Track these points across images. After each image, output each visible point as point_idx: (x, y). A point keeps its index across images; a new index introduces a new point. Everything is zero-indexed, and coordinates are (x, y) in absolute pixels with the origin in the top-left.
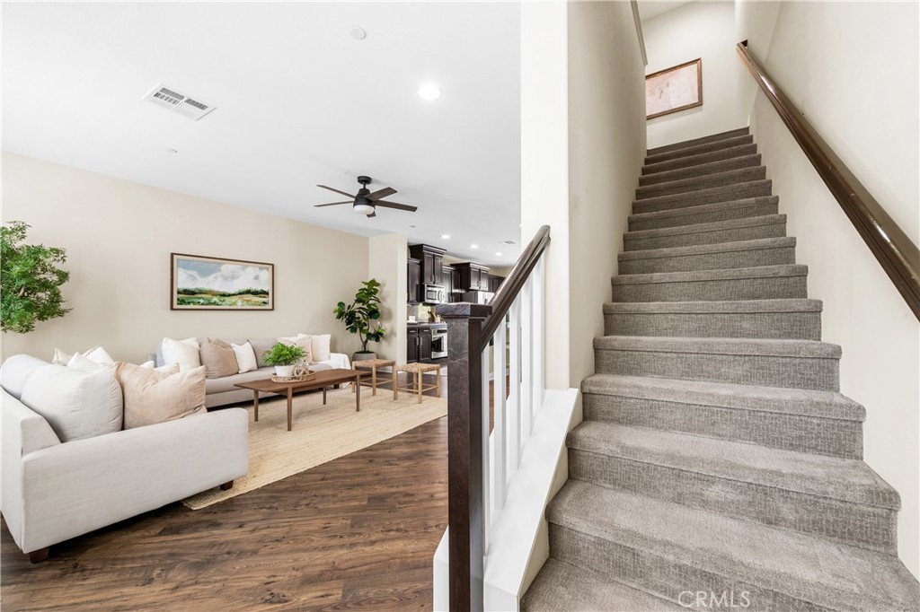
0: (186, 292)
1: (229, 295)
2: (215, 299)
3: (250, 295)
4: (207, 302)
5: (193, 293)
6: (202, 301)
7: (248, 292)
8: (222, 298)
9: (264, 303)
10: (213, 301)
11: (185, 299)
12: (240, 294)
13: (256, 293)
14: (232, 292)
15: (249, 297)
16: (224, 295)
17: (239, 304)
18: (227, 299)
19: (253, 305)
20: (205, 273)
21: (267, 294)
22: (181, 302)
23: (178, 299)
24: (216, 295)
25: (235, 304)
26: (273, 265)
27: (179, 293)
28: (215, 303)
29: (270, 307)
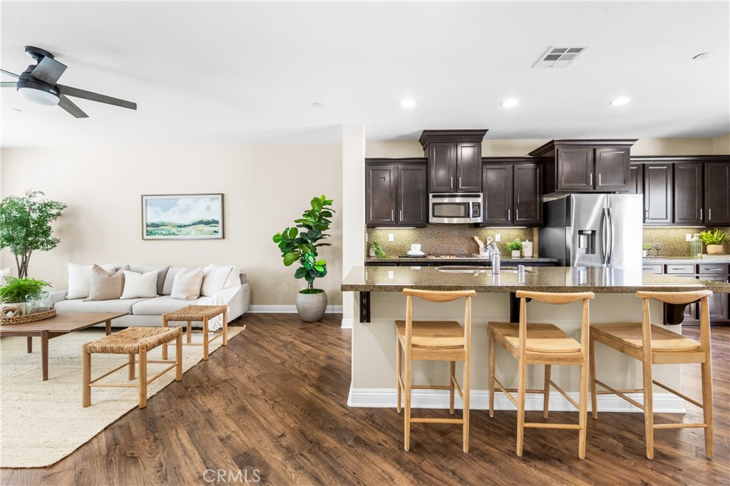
0: (154, 225)
1: (185, 226)
2: (174, 230)
3: (202, 225)
4: (168, 233)
5: (157, 226)
6: (164, 232)
7: (201, 222)
8: (180, 229)
9: (215, 232)
10: (172, 232)
11: (152, 230)
12: (194, 224)
13: (207, 223)
14: (187, 224)
16: (180, 226)
17: (193, 235)
18: (182, 229)
19: (205, 234)
20: (165, 208)
21: (218, 223)
22: (149, 233)
23: (147, 231)
24: (175, 227)
25: (189, 233)
26: (223, 195)
27: (147, 226)
28: (173, 234)
29: (220, 235)
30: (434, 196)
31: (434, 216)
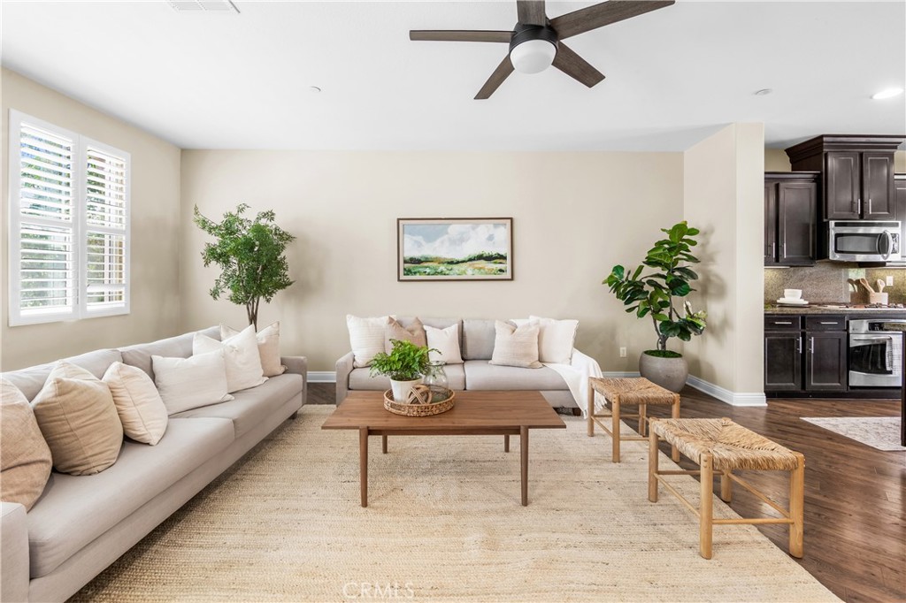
0: (413, 261)
1: (458, 262)
2: (442, 268)
3: (483, 261)
4: (433, 271)
5: (418, 261)
6: (428, 270)
7: (480, 257)
8: (450, 267)
9: (501, 271)
10: (439, 271)
11: (412, 267)
12: (470, 260)
13: (489, 258)
14: (460, 259)
15: (482, 263)
16: (451, 263)
17: (470, 274)
18: (455, 267)
19: (486, 274)
20: (430, 238)
21: (505, 258)
22: (408, 272)
23: (405, 269)
24: (443, 263)
25: (464, 272)
26: (511, 219)
27: (405, 262)
28: (441, 273)
29: (508, 275)
30: (837, 225)
31: (836, 251)
